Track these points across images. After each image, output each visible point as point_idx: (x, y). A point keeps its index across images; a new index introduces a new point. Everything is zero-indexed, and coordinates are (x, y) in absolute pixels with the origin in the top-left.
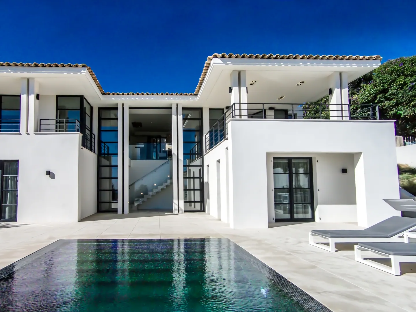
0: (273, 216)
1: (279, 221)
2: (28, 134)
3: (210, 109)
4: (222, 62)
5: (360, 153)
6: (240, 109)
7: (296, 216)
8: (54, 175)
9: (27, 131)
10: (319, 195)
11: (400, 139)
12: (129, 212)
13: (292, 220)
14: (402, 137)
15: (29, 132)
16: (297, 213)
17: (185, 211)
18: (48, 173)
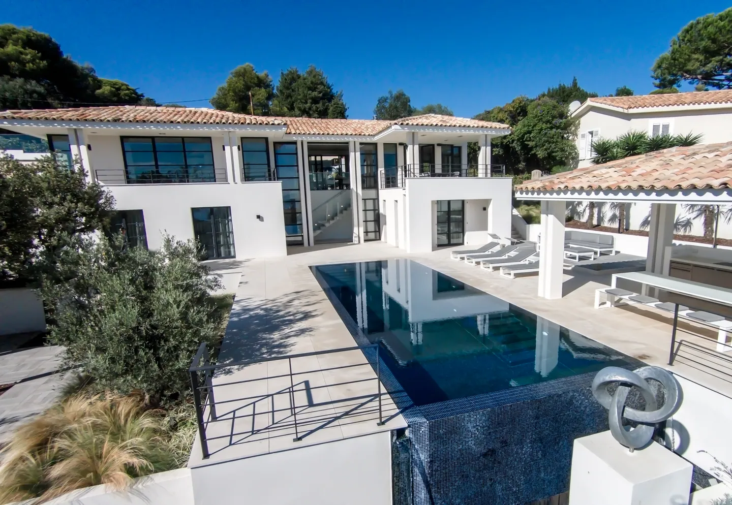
0: (436, 242)
1: (440, 246)
2: (236, 183)
3: (384, 144)
4: (401, 128)
5: (491, 199)
6: (414, 169)
7: (452, 242)
8: (263, 218)
9: (234, 181)
10: (467, 226)
11: (539, 172)
12: (314, 244)
13: (449, 245)
14: (540, 171)
15: (236, 182)
16: (453, 238)
17: (365, 241)
18: (259, 217)
